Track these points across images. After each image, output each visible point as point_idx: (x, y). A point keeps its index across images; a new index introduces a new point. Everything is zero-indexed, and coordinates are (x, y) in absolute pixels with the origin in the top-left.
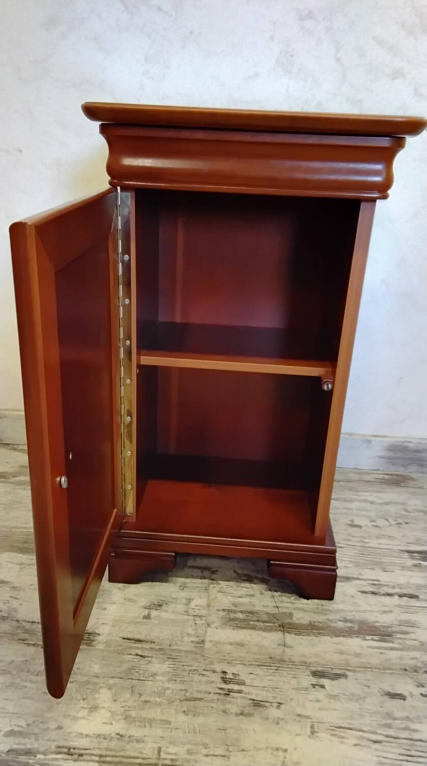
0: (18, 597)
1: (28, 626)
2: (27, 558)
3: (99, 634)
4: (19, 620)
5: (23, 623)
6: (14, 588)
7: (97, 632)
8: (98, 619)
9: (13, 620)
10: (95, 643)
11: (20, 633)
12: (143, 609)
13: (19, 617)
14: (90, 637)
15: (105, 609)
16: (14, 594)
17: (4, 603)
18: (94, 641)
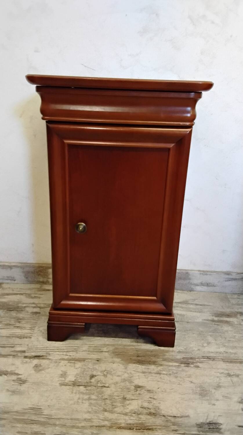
0: (155, 397)
1: (173, 420)
2: (145, 368)
3: (221, 424)
4: (164, 415)
5: (169, 418)
6: (149, 391)
7: (219, 422)
8: (214, 412)
9: (161, 416)
10: (222, 430)
11: (171, 425)
12: (238, 404)
13: (163, 412)
14: (217, 426)
15: (214, 405)
16: (151, 395)
17: (148, 403)
18: (221, 429)
